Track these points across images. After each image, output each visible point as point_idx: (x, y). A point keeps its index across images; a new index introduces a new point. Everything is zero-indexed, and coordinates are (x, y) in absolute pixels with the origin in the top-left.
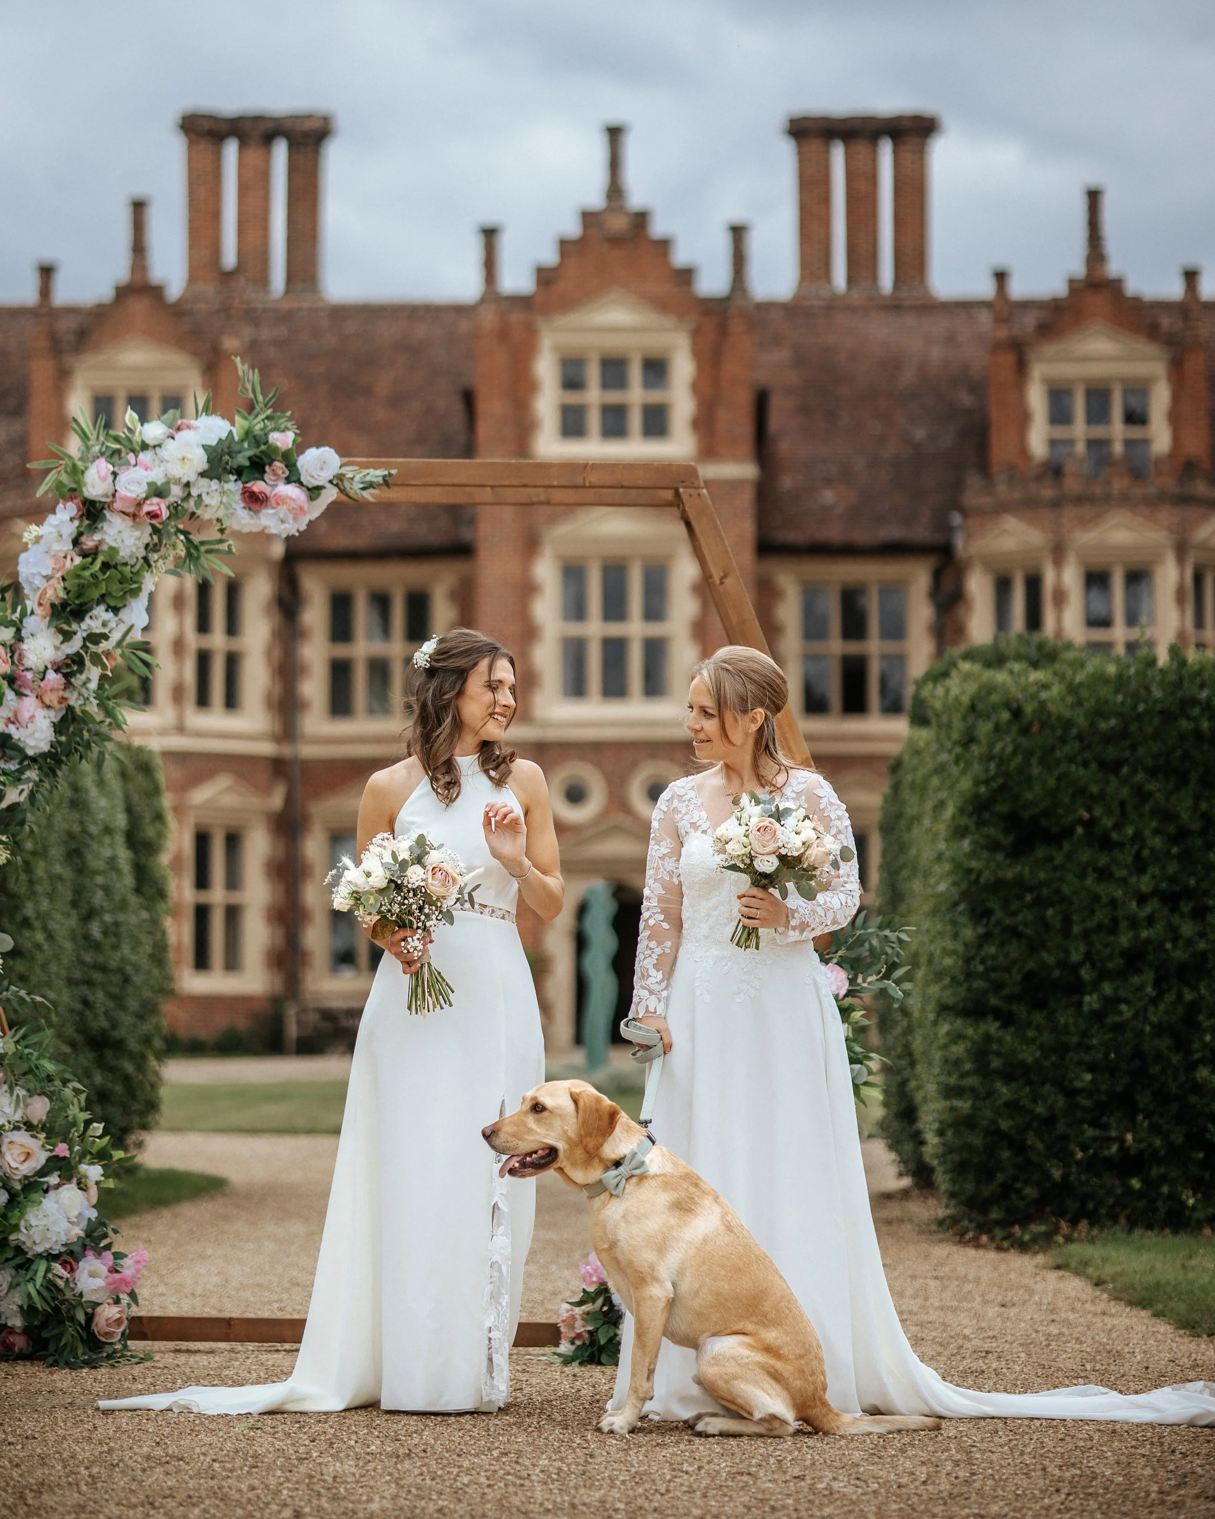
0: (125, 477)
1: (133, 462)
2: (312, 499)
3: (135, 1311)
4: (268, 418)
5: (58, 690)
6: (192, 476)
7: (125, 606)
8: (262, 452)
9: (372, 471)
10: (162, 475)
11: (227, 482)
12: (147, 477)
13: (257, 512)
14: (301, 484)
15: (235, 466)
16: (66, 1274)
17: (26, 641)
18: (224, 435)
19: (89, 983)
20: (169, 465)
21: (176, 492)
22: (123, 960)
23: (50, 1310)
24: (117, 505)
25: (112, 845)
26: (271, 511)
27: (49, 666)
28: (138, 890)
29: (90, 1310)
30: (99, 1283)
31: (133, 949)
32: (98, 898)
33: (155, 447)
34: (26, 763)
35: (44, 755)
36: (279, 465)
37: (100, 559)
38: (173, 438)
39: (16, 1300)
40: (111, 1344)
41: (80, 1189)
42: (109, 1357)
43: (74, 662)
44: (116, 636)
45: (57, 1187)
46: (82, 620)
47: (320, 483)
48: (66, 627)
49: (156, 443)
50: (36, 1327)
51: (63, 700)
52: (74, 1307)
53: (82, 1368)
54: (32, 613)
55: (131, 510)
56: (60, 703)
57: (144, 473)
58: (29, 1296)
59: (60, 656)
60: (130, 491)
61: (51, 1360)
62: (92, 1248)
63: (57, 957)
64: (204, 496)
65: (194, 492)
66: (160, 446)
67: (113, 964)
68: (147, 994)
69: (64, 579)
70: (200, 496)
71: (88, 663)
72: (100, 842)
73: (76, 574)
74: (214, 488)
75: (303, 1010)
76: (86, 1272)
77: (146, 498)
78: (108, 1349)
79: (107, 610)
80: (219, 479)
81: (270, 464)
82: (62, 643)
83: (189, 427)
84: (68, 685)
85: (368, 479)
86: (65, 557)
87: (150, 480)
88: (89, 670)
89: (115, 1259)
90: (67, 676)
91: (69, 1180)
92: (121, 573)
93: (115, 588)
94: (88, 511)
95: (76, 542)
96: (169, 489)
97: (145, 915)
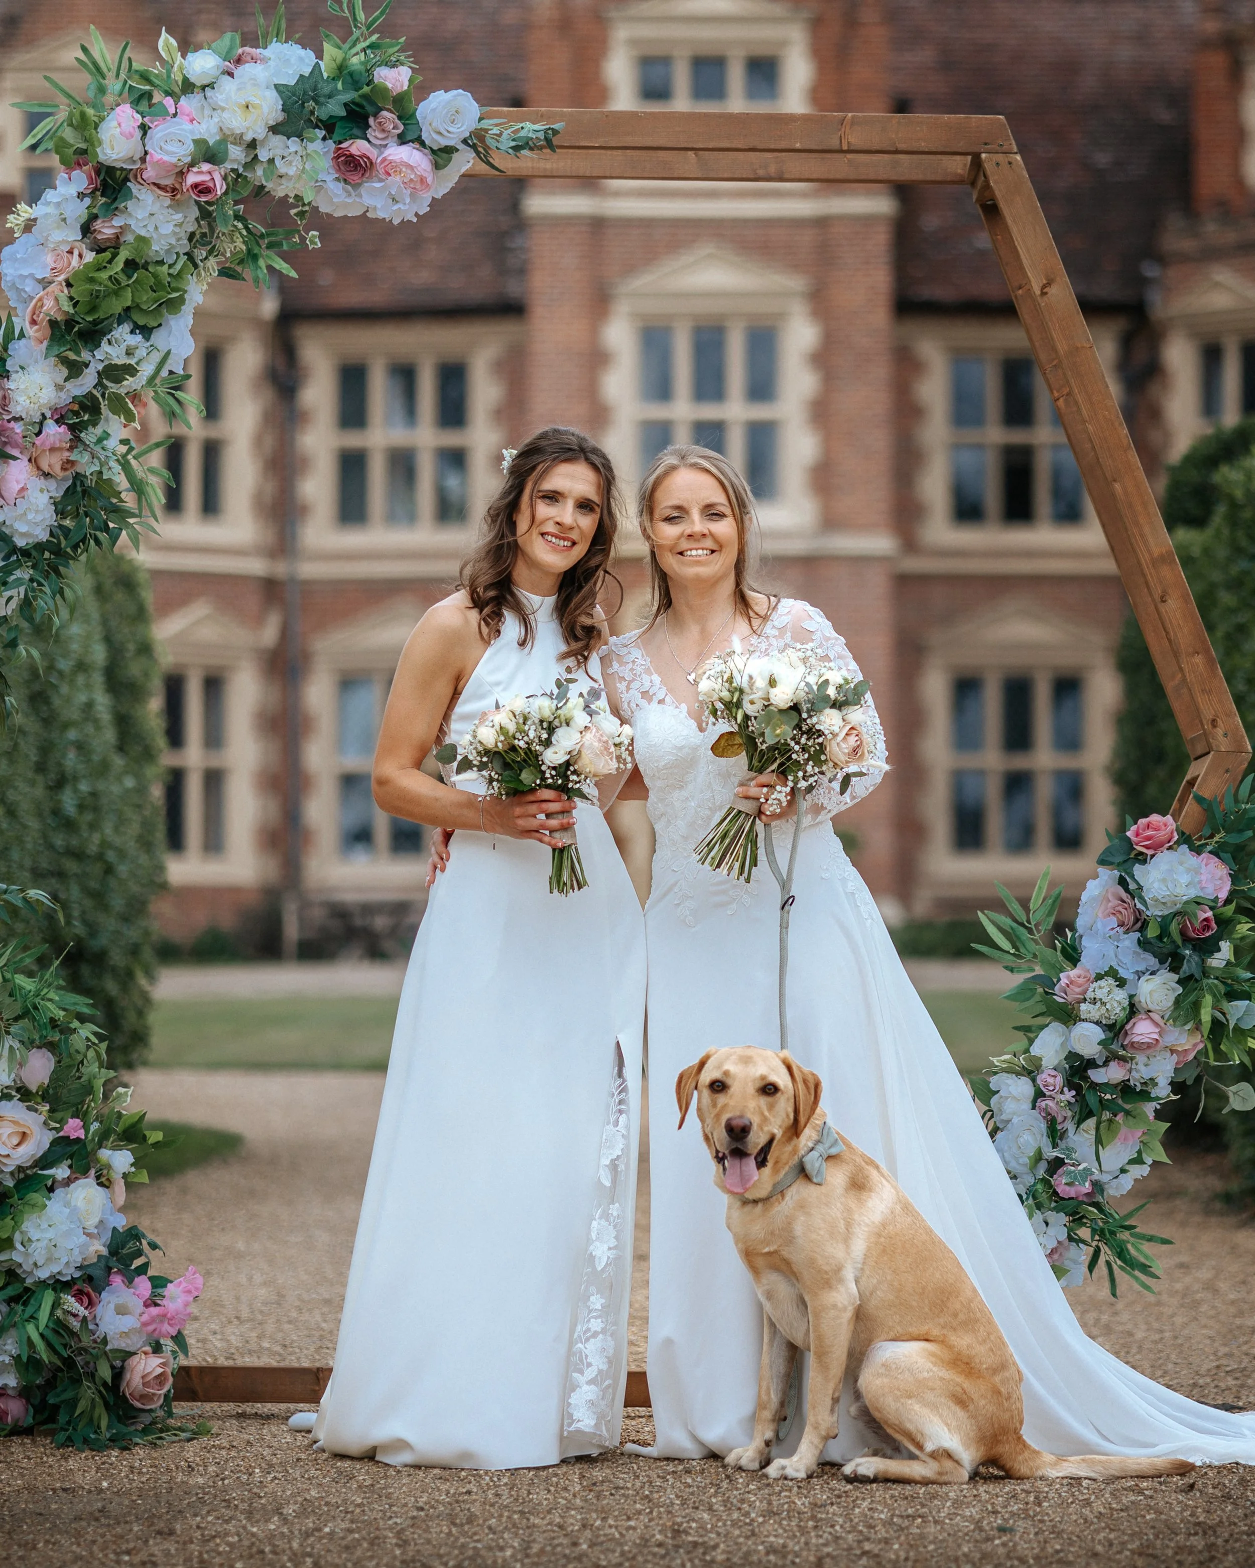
0: (160, 131)
1: (172, 110)
2: (437, 166)
3: (183, 1361)
4: (370, 47)
5: (60, 449)
6: (258, 131)
7: (160, 325)
8: (365, 97)
9: (528, 125)
10: (214, 130)
11: (312, 140)
12: (192, 132)
13: (356, 186)
14: (423, 144)
15: (324, 117)
16: (82, 1311)
17: (14, 376)
18: (307, 71)
19: (61, 875)
20: (225, 115)
21: (236, 153)
22: (105, 844)
23: (59, 1364)
24: (150, 173)
25: (88, 686)
26: (378, 185)
27: (48, 415)
28: (121, 748)
29: (118, 1363)
30: (129, 1322)
31: (116, 829)
32: (71, 759)
33: (203, 88)
34: (14, 558)
35: (40, 547)
36: (388, 116)
37: (124, 254)
38: (231, 75)
39: (8, 1347)
40: (151, 1411)
41: (100, 1184)
42: (145, 1431)
43: (83, 407)
44: (146, 370)
45: (68, 1182)
46: (98, 346)
47: (451, 143)
48: (72, 356)
49: (205, 82)
50: (39, 1387)
51: (68, 464)
52: (97, 1358)
53: (108, 1447)
54: (22, 335)
55: (168, 182)
56: (64, 469)
57: (187, 126)
58: (30, 1343)
59: (64, 398)
60: (167, 153)
61: (62, 1436)
62: (119, 1272)
63: (20, 840)
64: (278, 162)
65: (263, 155)
66: (211, 86)
67: (93, 848)
68: (135, 888)
69: (69, 285)
70: (271, 161)
71: (104, 409)
72: (72, 682)
73: (87, 275)
74: (293, 149)
75: (305, 905)
76: (112, 1306)
77: (192, 165)
78: (146, 1419)
79: (132, 332)
80: (300, 136)
81: (375, 115)
82: (67, 380)
83: (254, 60)
84: (76, 442)
85: (522, 134)
86: (70, 252)
87: (197, 137)
88: (107, 420)
89: (154, 1287)
90: (72, 428)
91: (85, 1172)
92: (155, 276)
93: (146, 298)
94: (104, 183)
95: (86, 229)
96: (226, 151)
97: (130, 782)
